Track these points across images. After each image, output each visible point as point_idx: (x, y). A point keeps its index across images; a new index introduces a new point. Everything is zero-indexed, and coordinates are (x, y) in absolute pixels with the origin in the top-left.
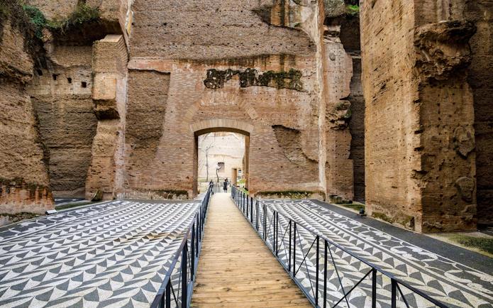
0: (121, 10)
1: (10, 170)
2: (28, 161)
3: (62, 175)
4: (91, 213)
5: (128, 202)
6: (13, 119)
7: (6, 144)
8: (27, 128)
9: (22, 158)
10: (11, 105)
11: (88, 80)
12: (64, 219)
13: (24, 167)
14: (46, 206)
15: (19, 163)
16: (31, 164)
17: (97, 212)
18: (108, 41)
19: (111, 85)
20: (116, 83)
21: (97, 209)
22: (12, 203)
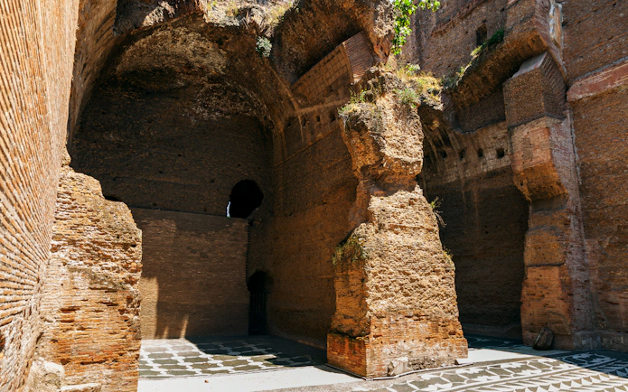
0: (537, 13)
1: (406, 295)
2: (425, 281)
3: (486, 300)
4: (527, 373)
5: (607, 359)
6: (404, 224)
7: (400, 259)
8: (422, 234)
9: (419, 277)
10: (402, 207)
11: (504, 145)
12: (479, 378)
13: (422, 290)
14: (454, 350)
15: (415, 284)
16: (431, 285)
17: (538, 372)
18: (524, 72)
19: (541, 140)
20: (549, 134)
21: (540, 366)
22: (411, 342)
